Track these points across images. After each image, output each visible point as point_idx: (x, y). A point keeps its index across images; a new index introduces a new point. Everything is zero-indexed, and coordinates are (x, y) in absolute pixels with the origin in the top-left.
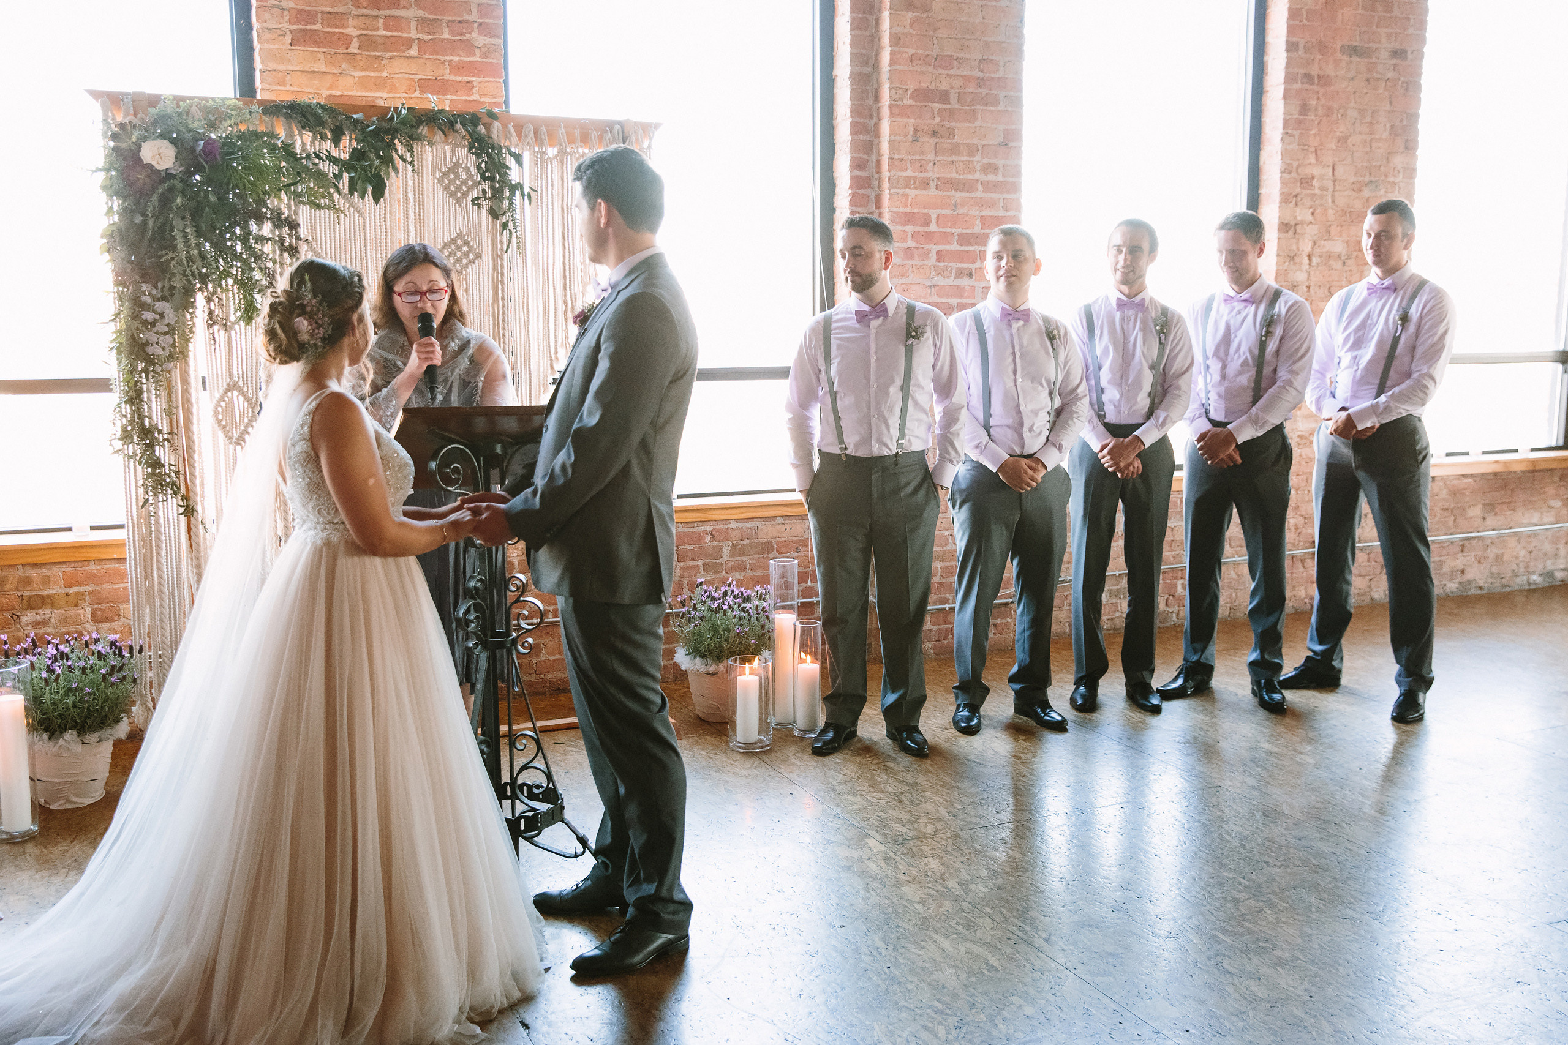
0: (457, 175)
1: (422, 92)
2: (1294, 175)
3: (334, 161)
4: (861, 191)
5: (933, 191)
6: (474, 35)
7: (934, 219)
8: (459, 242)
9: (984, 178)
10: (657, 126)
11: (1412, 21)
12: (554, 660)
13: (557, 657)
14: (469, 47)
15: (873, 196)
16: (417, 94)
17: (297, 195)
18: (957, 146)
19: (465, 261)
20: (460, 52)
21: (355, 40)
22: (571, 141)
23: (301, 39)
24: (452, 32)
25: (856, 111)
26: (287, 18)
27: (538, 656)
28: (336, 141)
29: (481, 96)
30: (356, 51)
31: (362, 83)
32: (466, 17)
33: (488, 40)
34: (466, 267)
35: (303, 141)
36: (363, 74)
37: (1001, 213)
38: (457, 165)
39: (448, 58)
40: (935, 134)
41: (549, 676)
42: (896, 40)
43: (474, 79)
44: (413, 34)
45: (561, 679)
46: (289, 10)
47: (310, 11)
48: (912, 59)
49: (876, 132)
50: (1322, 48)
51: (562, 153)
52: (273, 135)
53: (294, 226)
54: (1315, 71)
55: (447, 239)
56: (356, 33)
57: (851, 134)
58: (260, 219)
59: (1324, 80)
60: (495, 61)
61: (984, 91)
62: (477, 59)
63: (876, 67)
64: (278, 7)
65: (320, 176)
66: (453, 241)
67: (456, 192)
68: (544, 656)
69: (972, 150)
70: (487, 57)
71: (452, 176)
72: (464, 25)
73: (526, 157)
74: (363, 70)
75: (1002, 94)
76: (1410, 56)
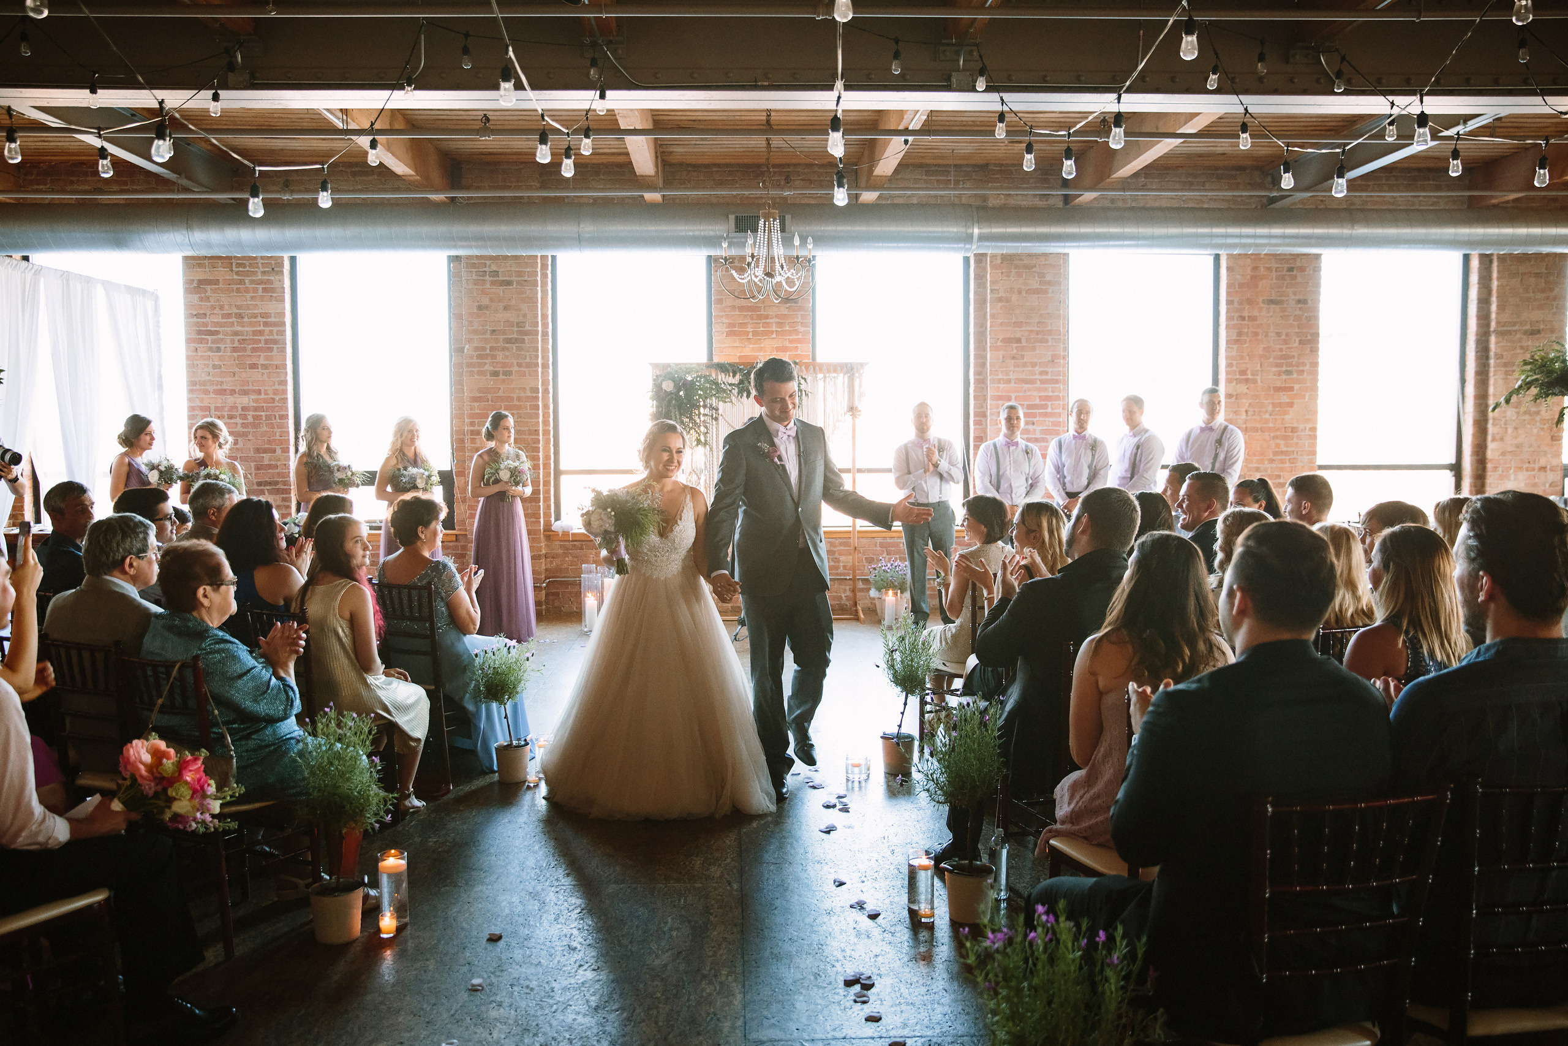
2: (1234, 368)
3: (730, 385)
5: (1013, 385)
7: (1013, 397)
9: (1040, 377)
10: (867, 364)
11: (1310, 284)
14: (797, 332)
17: (718, 397)
18: (1026, 363)
20: (793, 335)
21: (751, 333)
22: (829, 372)
23: (730, 334)
24: (790, 327)
25: (976, 349)
28: (734, 376)
30: (751, 337)
31: (753, 350)
32: (798, 321)
33: (805, 329)
35: (722, 378)
37: (1050, 394)
39: (788, 338)
40: (1014, 358)
42: (993, 316)
44: (774, 329)
48: (1001, 324)
49: (985, 357)
50: (1250, 302)
51: (825, 377)
52: (710, 376)
53: (717, 410)
54: (1246, 314)
56: (751, 330)
57: (975, 359)
58: (705, 407)
59: (1252, 318)
60: (810, 337)
61: (1040, 337)
62: (800, 337)
63: (986, 328)
65: (724, 391)
69: (1034, 365)
70: (804, 336)
73: (809, 379)
74: (751, 346)
75: (1050, 338)
76: (1309, 302)
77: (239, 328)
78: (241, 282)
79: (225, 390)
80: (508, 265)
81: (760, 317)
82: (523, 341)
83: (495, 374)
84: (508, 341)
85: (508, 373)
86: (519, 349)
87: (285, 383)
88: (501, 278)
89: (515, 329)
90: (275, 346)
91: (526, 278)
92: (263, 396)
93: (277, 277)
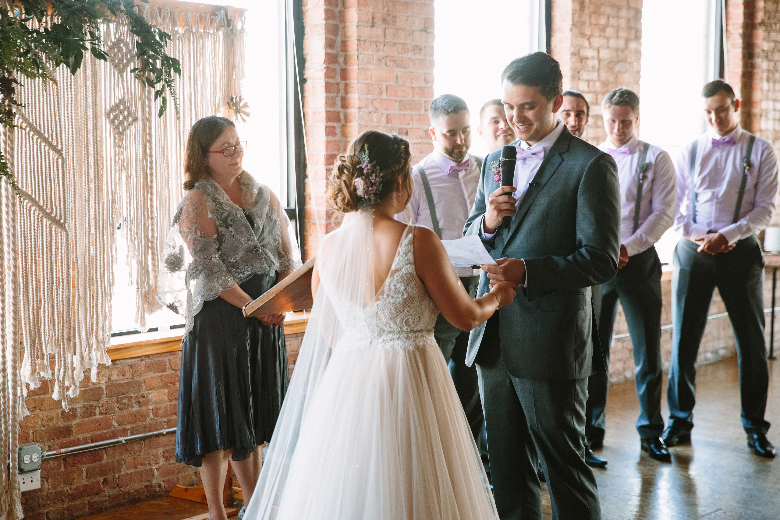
0: (120, 50)
4: (332, 66)
5: (383, 67)
8: (122, 107)
9: (414, 57)
12: (131, 473)
13: (133, 470)
15: (338, 71)
18: (398, 30)
22: (195, 22)
27: (119, 471)
34: (124, 129)
38: (119, 41)
40: (384, 21)
45: (137, 491)
49: (341, 18)
51: (189, 32)
57: (325, 19)
66: (117, 106)
67: (119, 64)
71: (116, 50)
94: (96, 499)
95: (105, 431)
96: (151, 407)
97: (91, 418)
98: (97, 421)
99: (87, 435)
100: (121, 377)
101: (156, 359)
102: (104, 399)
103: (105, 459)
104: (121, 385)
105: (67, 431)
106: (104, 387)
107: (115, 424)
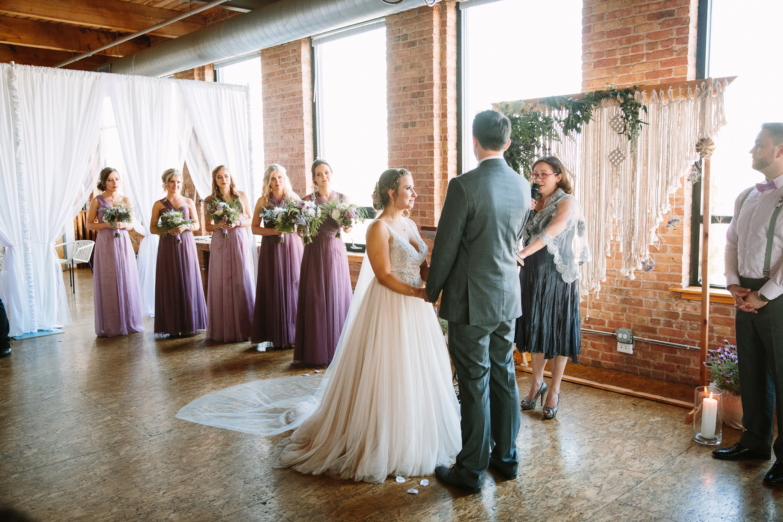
0: (617, 120)
1: (647, 78)
6: (674, 45)
8: (617, 152)
10: (730, 80)
16: (645, 80)
19: (618, 161)
20: (666, 56)
21: (619, 60)
22: (676, 95)
24: (663, 47)
26: (592, 57)
27: (688, 365)
29: (676, 75)
30: (620, 65)
31: (621, 80)
32: (670, 37)
34: (619, 164)
36: (621, 75)
38: (618, 115)
39: (660, 60)
41: (694, 377)
43: (673, 67)
44: (645, 51)
46: (593, 53)
47: (601, 52)
51: (670, 102)
55: (612, 151)
56: (619, 57)
60: (683, 56)
64: (589, 53)
66: (614, 151)
67: (616, 128)
68: (692, 366)
70: (680, 55)
71: (615, 120)
72: (669, 41)
73: (651, 107)
74: (621, 73)
77: (283, 105)
78: (283, 71)
79: (278, 149)
80: (413, 27)
81: (629, 41)
82: (423, 94)
83: (406, 126)
84: (414, 96)
85: (414, 124)
86: (421, 102)
87: (302, 142)
88: (409, 41)
89: (418, 84)
90: (298, 116)
91: (425, 37)
92: (294, 152)
93: (298, 65)
94: (671, 374)
95: (679, 339)
96: (715, 335)
97: (670, 328)
98: (674, 331)
99: (666, 336)
100: (693, 310)
101: (722, 306)
102: (680, 320)
103: (678, 354)
104: (693, 315)
105: (653, 331)
106: (681, 313)
107: (686, 336)
